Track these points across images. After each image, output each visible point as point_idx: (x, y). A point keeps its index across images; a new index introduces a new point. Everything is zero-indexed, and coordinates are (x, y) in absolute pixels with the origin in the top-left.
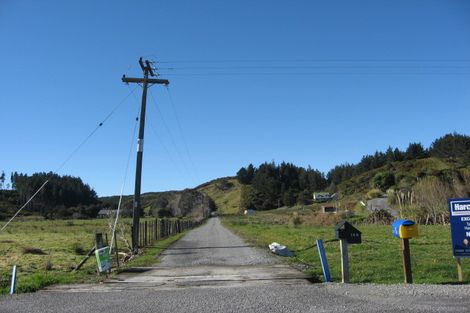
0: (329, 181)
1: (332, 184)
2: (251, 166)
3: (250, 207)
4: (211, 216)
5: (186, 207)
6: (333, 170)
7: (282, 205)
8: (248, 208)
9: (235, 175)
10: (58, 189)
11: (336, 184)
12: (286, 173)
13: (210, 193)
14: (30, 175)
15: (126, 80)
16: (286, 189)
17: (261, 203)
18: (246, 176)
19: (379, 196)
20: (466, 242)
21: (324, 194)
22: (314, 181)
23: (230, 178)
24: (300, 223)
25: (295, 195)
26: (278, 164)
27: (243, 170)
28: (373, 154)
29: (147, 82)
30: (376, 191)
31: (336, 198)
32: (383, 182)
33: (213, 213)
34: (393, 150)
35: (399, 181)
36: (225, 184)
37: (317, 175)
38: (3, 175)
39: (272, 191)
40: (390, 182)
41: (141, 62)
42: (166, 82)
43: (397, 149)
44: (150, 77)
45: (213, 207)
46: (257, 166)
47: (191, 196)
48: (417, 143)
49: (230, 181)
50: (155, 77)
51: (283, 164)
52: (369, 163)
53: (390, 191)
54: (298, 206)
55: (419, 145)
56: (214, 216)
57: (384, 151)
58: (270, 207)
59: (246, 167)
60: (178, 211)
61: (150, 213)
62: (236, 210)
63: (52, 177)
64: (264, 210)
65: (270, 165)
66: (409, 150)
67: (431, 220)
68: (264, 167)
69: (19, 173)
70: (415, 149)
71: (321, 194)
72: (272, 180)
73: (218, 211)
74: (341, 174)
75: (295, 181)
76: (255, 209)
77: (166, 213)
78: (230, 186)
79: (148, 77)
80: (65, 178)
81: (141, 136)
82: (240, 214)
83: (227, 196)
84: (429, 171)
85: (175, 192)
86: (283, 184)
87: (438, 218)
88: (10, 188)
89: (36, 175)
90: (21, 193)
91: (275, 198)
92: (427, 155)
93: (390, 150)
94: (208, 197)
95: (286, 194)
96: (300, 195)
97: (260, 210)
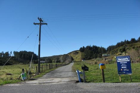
0: (107, 51)
1: (108, 51)
2: (84, 47)
3: (84, 59)
4: (72, 62)
5: (64, 60)
6: (108, 47)
7: (93, 58)
8: (83, 59)
9: (79, 50)
10: (27, 55)
11: (109, 51)
12: (94, 48)
13: (72, 55)
14: (19, 52)
15: (35, 24)
16: (94, 53)
17: (87, 58)
18: (82, 50)
19: (121, 55)
20: (122, 70)
21: (106, 55)
22: (103, 50)
23: (78, 51)
24: (97, 63)
25: (97, 55)
26: (92, 46)
27: (81, 48)
28: (120, 42)
29: (41, 24)
30: (120, 53)
31: (109, 56)
32: (122, 50)
33: (73, 61)
34: (126, 41)
35: (127, 50)
36: (76, 52)
37: (104, 49)
38: (11, 52)
39: (90, 54)
40: (124, 50)
41: (38, 18)
42: (46, 24)
43: (127, 40)
44: (42, 23)
45: (72, 59)
46: (85, 47)
47: (66, 56)
48: (134, 38)
49: (78, 52)
50: (43, 23)
51: (93, 46)
52: (119, 45)
53: (124, 53)
54: (98, 58)
55: (134, 39)
56: (73, 62)
57: (124, 41)
58: (90, 59)
59: (82, 47)
60: (62, 61)
61: (54, 62)
62: (80, 60)
63: (25, 52)
64: (88, 60)
65: (89, 46)
66: (131, 40)
67: (133, 62)
68: (87, 47)
69: (16, 51)
70: (133, 40)
71: (105, 54)
72: (90, 51)
73: (74, 61)
74: (111, 48)
75: (97, 51)
76: (85, 60)
77: (58, 61)
78: (78, 53)
79: (41, 23)
80: (29, 52)
81: (40, 40)
82: (81, 61)
83: (77, 56)
84: (136, 47)
85: (61, 55)
86: (93, 52)
87: (135, 61)
88: (13, 56)
89: (21, 52)
90: (16, 57)
91: (91, 56)
92: (137, 42)
93: (125, 41)
94: (71, 56)
95: (94, 55)
96: (98, 55)
97: (87, 60)
